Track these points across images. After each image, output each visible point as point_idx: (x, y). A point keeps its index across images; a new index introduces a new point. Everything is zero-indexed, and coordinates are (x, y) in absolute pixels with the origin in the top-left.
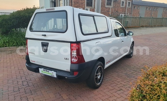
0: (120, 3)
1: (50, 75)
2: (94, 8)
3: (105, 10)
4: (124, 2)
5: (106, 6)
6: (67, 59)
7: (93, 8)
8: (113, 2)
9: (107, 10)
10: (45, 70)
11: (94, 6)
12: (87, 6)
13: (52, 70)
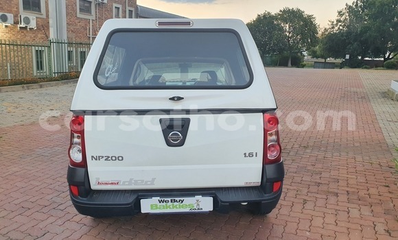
0: (112, 11)
1: (187, 210)
2: (48, 16)
3: (76, 25)
4: (118, 8)
5: (79, 15)
6: (251, 155)
7: (44, 16)
8: (96, 7)
9: (83, 25)
10: (169, 199)
11: (47, 11)
12: (24, 8)
13: (193, 195)
